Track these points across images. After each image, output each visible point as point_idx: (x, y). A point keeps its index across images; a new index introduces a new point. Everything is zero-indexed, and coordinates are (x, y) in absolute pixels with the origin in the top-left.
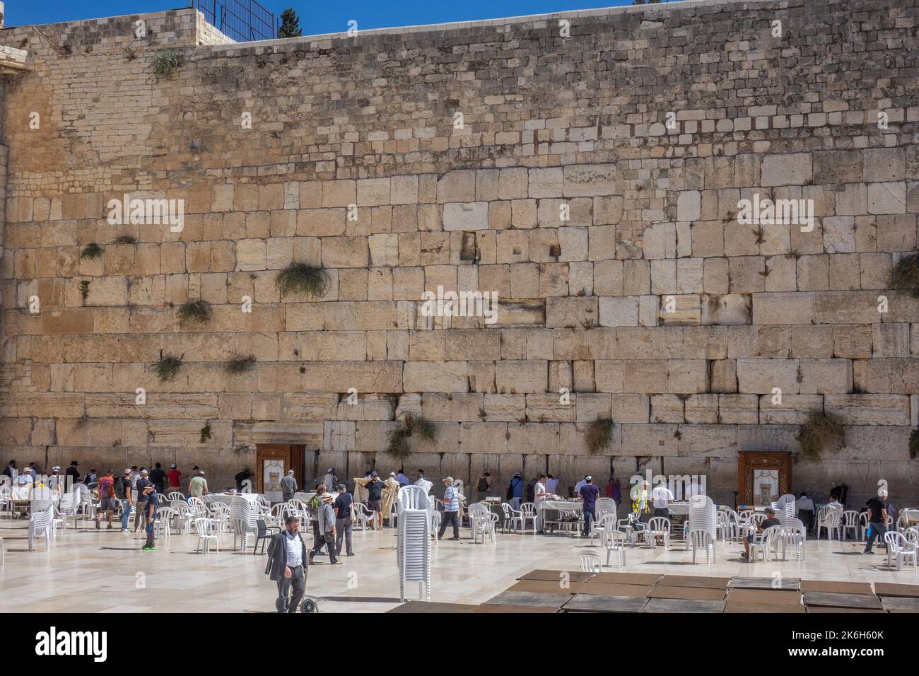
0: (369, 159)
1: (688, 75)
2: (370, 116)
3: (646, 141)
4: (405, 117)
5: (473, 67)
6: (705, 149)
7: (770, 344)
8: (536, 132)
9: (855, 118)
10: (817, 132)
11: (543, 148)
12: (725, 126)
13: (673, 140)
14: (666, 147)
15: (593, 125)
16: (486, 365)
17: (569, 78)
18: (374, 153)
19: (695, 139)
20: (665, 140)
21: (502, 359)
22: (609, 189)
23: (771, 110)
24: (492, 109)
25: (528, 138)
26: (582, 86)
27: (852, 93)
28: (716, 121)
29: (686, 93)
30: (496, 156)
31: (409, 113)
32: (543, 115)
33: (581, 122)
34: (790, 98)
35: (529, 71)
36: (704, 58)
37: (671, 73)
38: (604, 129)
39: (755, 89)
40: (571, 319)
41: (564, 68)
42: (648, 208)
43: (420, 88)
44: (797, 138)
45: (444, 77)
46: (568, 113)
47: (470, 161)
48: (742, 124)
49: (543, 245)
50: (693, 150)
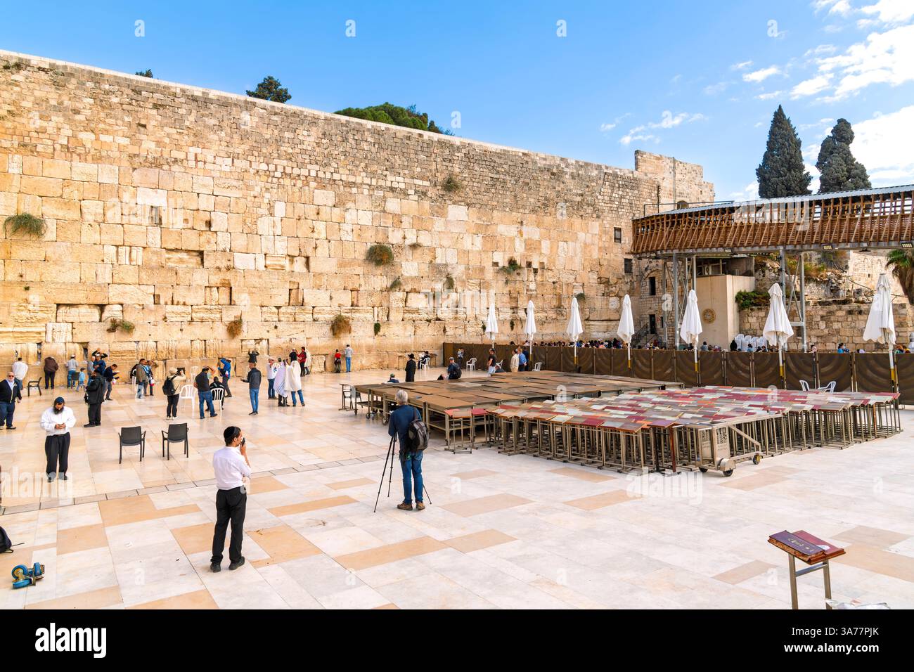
0: (80, 150)
1: (279, 141)
2: (80, 122)
3: (258, 172)
4: (108, 127)
5: (156, 106)
6: (287, 181)
7: (318, 282)
8: (196, 155)
9: (352, 179)
10: (337, 182)
11: (201, 164)
12: (296, 171)
13: (272, 174)
14: (268, 176)
15: (229, 157)
16: (167, 288)
17: (215, 127)
18: (84, 146)
19: (282, 176)
20: (268, 172)
21: (177, 285)
22: (239, 194)
23: (317, 168)
24: (168, 135)
25: (191, 157)
26: (223, 134)
27: (351, 167)
28: (292, 168)
29: (278, 150)
30: (171, 164)
31: (110, 125)
32: (200, 146)
33: (223, 154)
34: (325, 163)
35: (192, 118)
36: (287, 135)
37: (270, 138)
38: (235, 160)
39: (310, 156)
40: (218, 264)
41: (212, 122)
42: (260, 207)
43: (118, 112)
44: (329, 183)
45: (136, 109)
46: (215, 147)
47: (156, 164)
48: (304, 172)
49: (202, 220)
50: (281, 180)
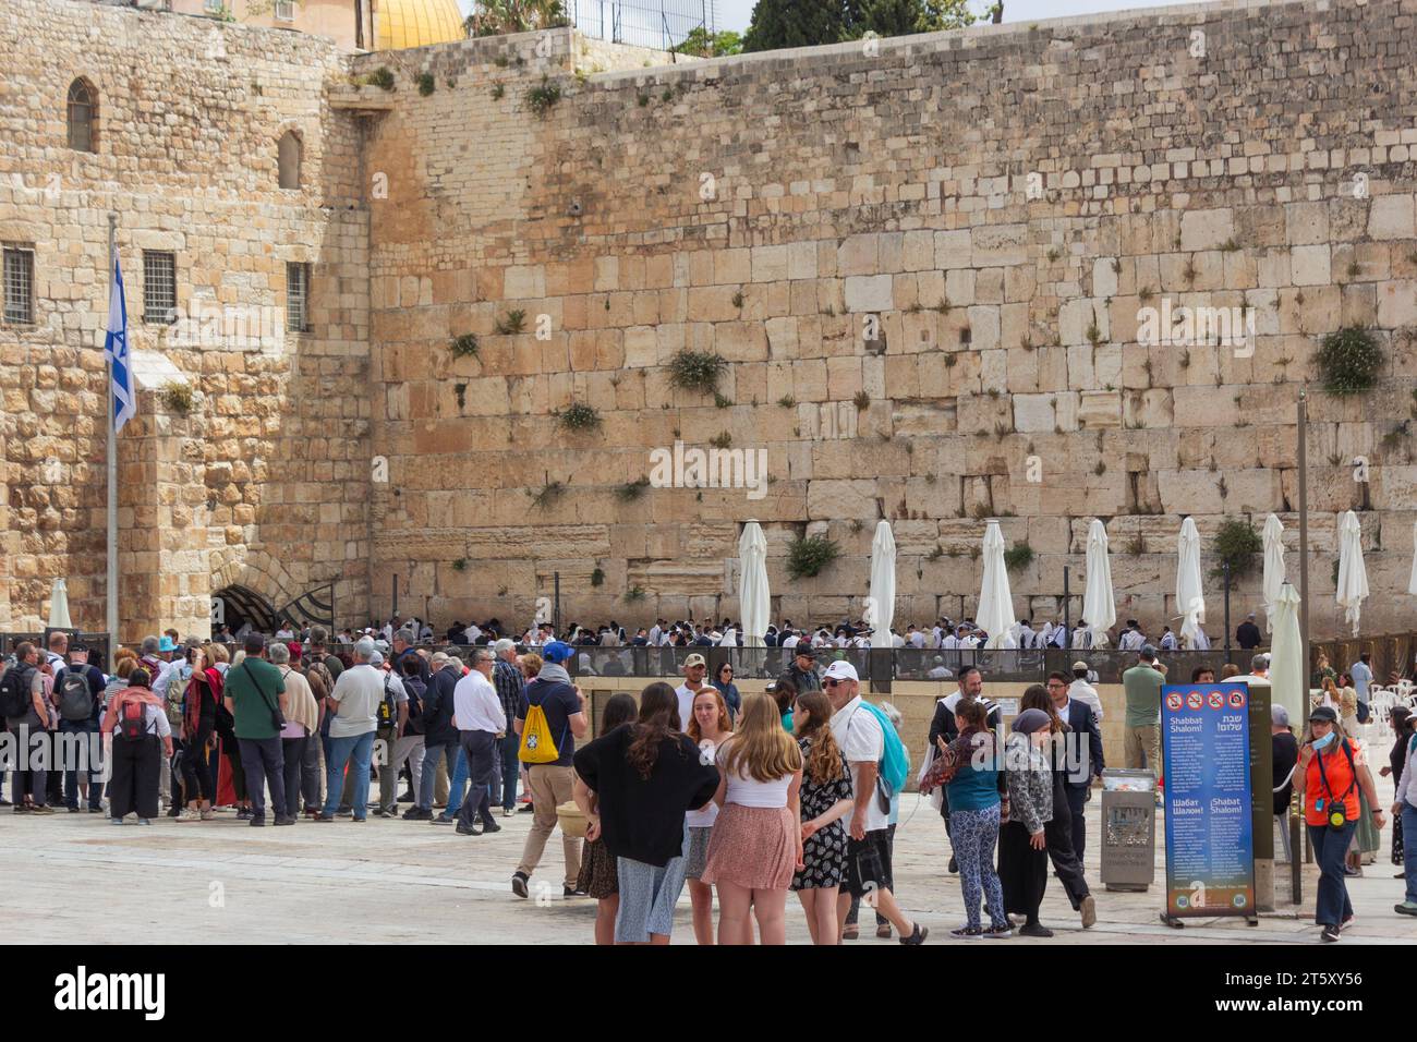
0: (764, 222)
1: (1102, 109)
2: (764, 165)
3: (1059, 195)
4: (801, 166)
5: (873, 100)
6: (1121, 205)
7: (1192, 452)
8: (942, 184)
9: (1277, 164)
10: (1238, 182)
11: (950, 202)
12: (1142, 174)
13: (1088, 194)
14: (1080, 201)
15: (1003, 174)
16: (895, 484)
17: (975, 113)
18: (769, 213)
19: (1110, 192)
20: (1079, 192)
21: (912, 475)
22: (1020, 257)
23: (1188, 153)
24: (895, 154)
25: (934, 192)
26: (989, 124)
27: (1273, 132)
28: (1133, 168)
29: (1100, 132)
30: (900, 215)
31: (805, 160)
32: (949, 162)
33: (990, 171)
34: (1209, 138)
35: (932, 106)
36: (1119, 88)
37: (1083, 107)
38: (1015, 178)
39: (1172, 127)
40: (984, 424)
41: (969, 101)
42: (1062, 280)
43: (815, 129)
44: (1217, 189)
45: (842, 113)
46: (975, 158)
47: (873, 222)
48: (1160, 171)
49: (952, 329)
50: (1109, 204)
